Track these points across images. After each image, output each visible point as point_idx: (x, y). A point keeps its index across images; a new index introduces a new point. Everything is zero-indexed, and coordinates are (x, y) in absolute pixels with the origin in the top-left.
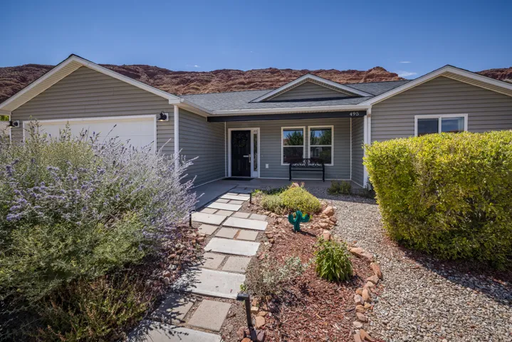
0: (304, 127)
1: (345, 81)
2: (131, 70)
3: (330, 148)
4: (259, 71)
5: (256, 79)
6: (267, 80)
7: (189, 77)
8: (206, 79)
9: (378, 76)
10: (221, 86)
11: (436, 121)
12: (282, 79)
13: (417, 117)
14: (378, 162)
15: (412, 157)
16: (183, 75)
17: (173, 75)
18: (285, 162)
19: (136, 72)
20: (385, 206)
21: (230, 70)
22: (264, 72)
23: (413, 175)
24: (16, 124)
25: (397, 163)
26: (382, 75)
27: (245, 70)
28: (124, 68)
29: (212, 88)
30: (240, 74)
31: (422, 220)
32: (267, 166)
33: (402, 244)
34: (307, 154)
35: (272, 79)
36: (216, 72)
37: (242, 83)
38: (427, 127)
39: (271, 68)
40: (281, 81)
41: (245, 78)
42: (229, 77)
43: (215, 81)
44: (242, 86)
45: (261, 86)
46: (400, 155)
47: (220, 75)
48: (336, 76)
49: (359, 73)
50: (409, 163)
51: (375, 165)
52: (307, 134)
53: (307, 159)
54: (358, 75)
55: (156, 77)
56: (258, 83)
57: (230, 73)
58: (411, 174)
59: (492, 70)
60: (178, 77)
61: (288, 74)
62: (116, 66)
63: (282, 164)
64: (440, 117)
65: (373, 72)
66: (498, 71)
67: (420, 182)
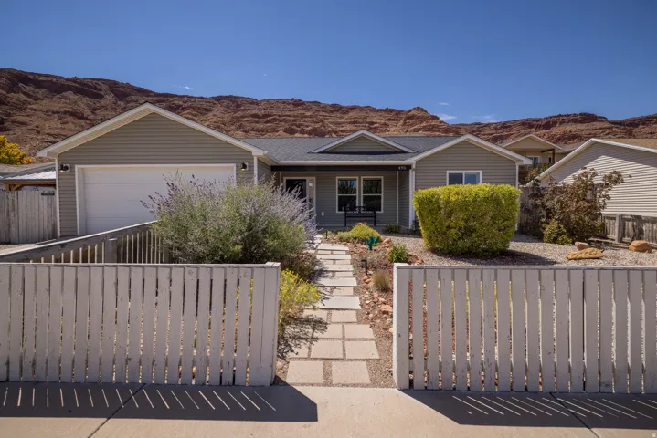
0: (357, 178)
1: (383, 122)
2: (86, 85)
3: (380, 197)
4: (278, 101)
5: (274, 112)
6: (288, 113)
7: (181, 103)
8: (204, 106)
9: (418, 117)
10: (227, 117)
11: (461, 175)
12: (308, 114)
13: (448, 172)
14: (421, 202)
15: (439, 198)
16: (171, 99)
17: (155, 98)
18: (340, 210)
19: (96, 88)
20: (430, 239)
21: (239, 98)
22: (284, 103)
23: (439, 208)
24: (66, 168)
25: (431, 201)
26: (422, 117)
27: (259, 99)
28: (75, 82)
29: (215, 120)
30: (252, 103)
31: (444, 234)
32: (323, 214)
33: (434, 251)
34: (359, 202)
35: (296, 113)
36: (220, 99)
37: (255, 116)
38: (456, 179)
39: (293, 99)
40: (306, 117)
41: (260, 110)
42: (238, 106)
43: (217, 110)
44: (256, 119)
45: (281, 121)
46: (433, 197)
47: (226, 102)
48: (372, 114)
49: (398, 113)
50: (437, 202)
51: (420, 204)
52: (360, 184)
53: (360, 207)
54: (397, 114)
55: (129, 99)
56: (277, 117)
57: (239, 101)
58: (439, 207)
59: (528, 120)
60: (163, 101)
61: (314, 107)
62: (61, 77)
63: (337, 212)
64: (464, 172)
65: (414, 112)
66: (534, 120)
67: (442, 211)
